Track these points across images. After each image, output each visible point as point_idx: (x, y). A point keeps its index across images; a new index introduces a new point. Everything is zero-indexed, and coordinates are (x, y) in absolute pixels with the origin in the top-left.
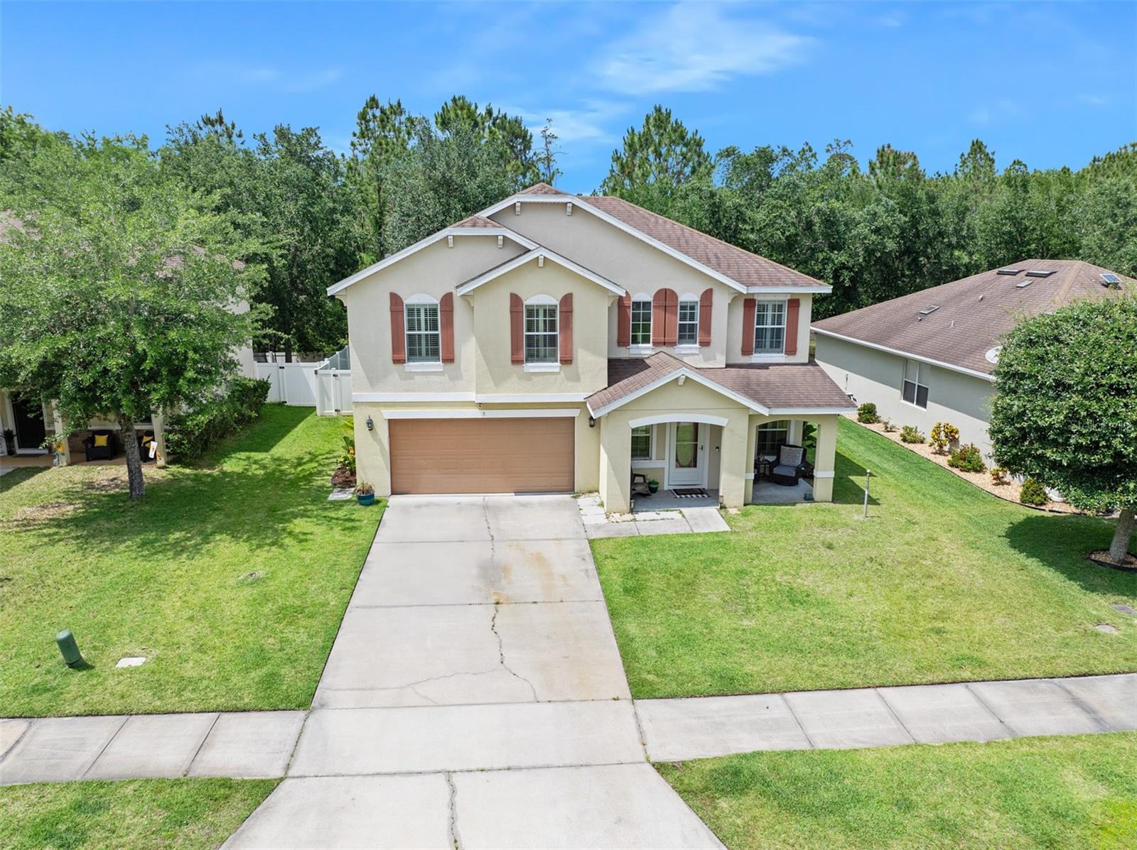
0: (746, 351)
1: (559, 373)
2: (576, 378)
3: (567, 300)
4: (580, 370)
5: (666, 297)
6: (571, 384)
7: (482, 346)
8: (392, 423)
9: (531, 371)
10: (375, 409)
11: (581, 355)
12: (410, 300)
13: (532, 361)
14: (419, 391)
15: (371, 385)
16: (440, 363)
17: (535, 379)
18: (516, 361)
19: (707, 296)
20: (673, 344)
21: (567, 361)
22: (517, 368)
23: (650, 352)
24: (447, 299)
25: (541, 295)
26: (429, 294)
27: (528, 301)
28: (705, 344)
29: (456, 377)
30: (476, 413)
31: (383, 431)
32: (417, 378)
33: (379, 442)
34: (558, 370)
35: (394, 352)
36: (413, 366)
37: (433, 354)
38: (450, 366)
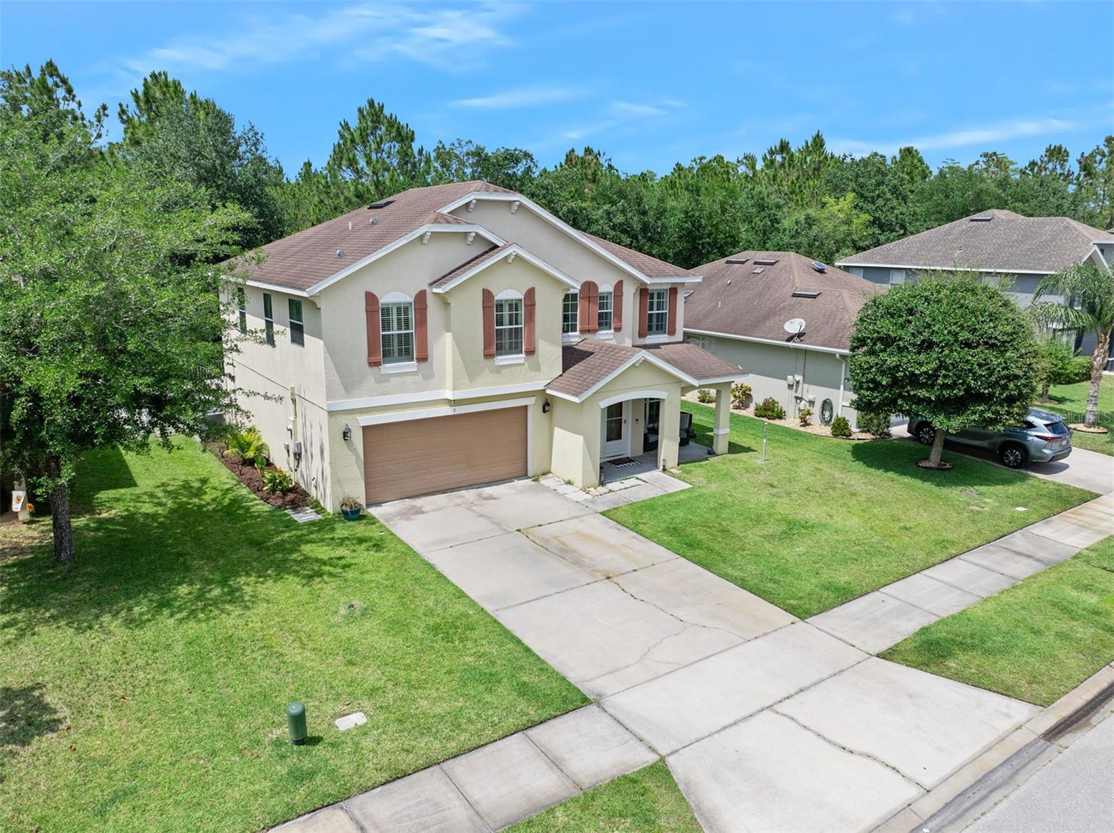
0: (642, 335)
1: (523, 364)
2: (537, 368)
3: (531, 293)
4: (540, 360)
5: (589, 287)
6: (533, 373)
7: (458, 342)
8: (366, 429)
9: (501, 364)
10: (351, 417)
11: (542, 346)
12: (385, 299)
13: (501, 354)
14: (394, 394)
15: (346, 391)
16: (415, 362)
17: (504, 371)
18: (488, 356)
19: (619, 286)
20: (595, 331)
21: (530, 352)
22: (489, 362)
23: (578, 340)
24: (421, 297)
25: (508, 292)
26: (402, 291)
27: (499, 296)
28: (618, 329)
29: (428, 376)
30: (446, 411)
31: (357, 438)
32: (392, 380)
33: (354, 450)
34: (522, 361)
35: (370, 355)
36: (389, 368)
37: (406, 354)
38: (424, 365)
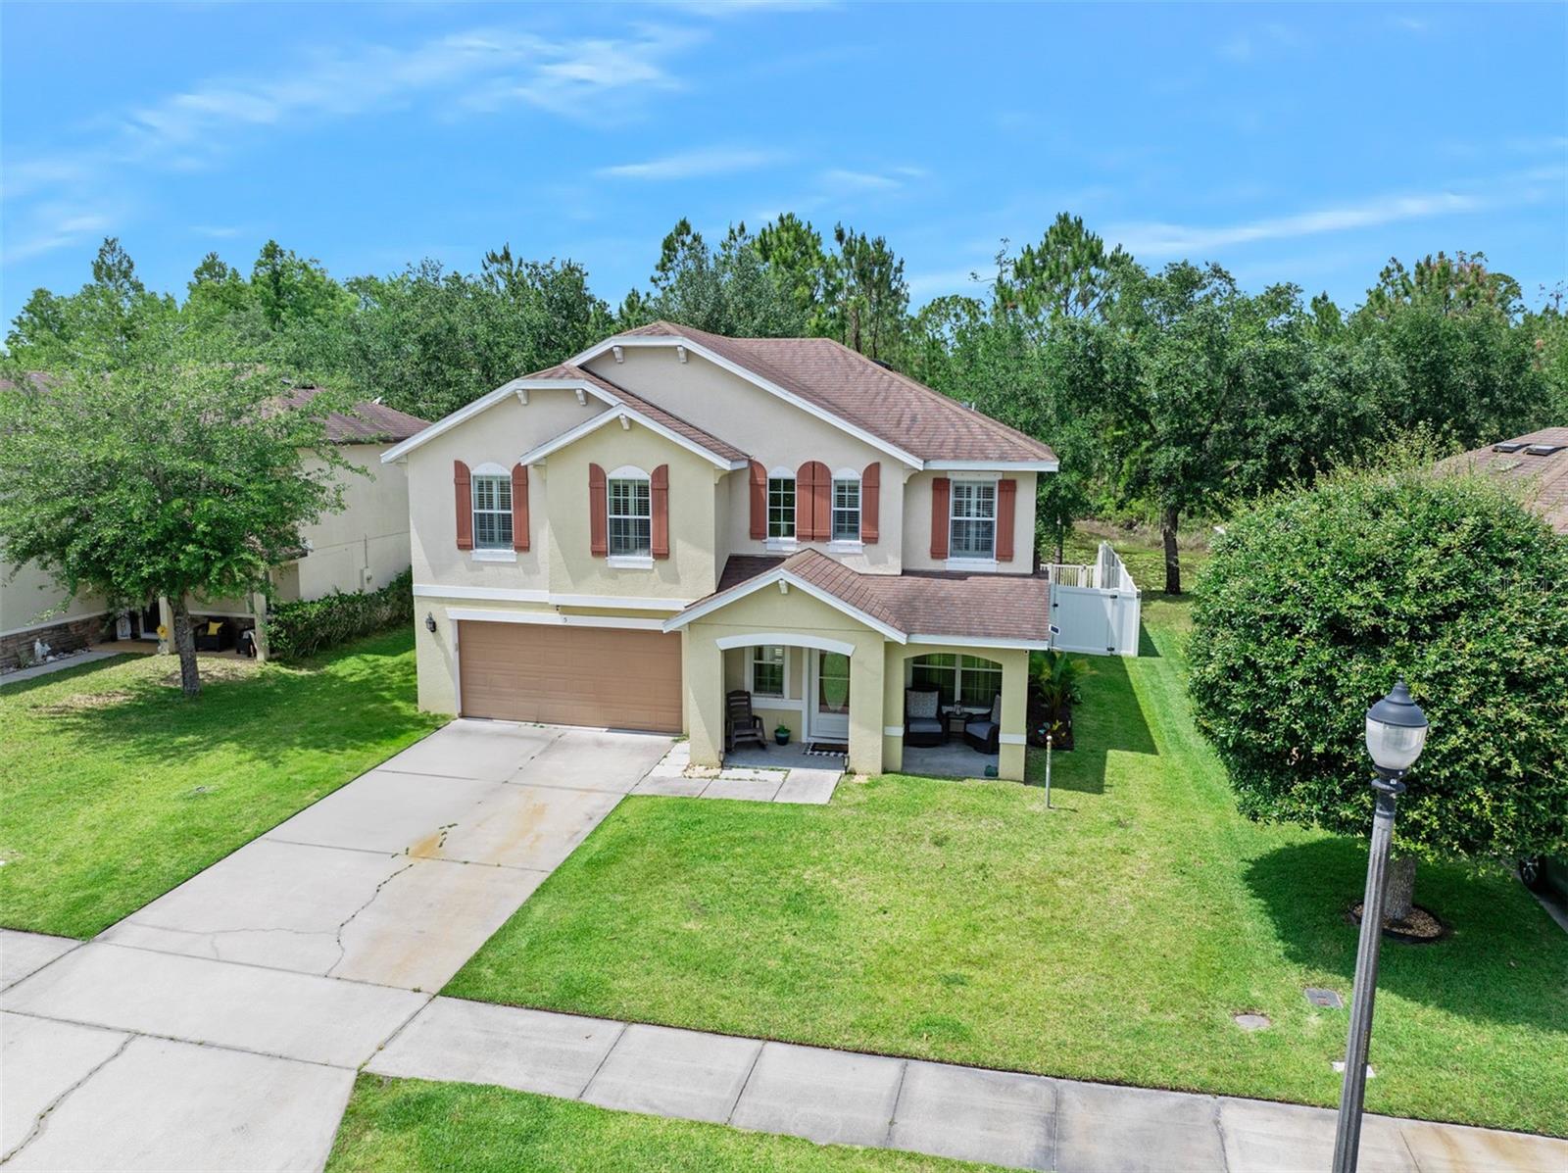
0: (938, 553)
1: (651, 571)
2: (675, 579)
3: (662, 473)
4: (679, 569)
5: (814, 472)
6: (667, 586)
7: (558, 532)
8: (461, 624)
9: (617, 566)
10: (439, 606)
11: (679, 546)
12: (479, 470)
13: (619, 553)
14: (489, 586)
15: (435, 575)
16: (514, 551)
17: (622, 577)
18: (597, 553)
19: (872, 473)
20: (825, 539)
21: (662, 555)
22: (599, 562)
23: (793, 549)
24: (521, 472)
25: (629, 467)
26: (498, 463)
27: (614, 474)
28: (871, 540)
29: (532, 571)
30: (555, 619)
31: (449, 635)
32: (487, 569)
33: (443, 647)
34: (650, 567)
35: (459, 535)
36: (482, 554)
37: (506, 539)
38: (524, 556)
